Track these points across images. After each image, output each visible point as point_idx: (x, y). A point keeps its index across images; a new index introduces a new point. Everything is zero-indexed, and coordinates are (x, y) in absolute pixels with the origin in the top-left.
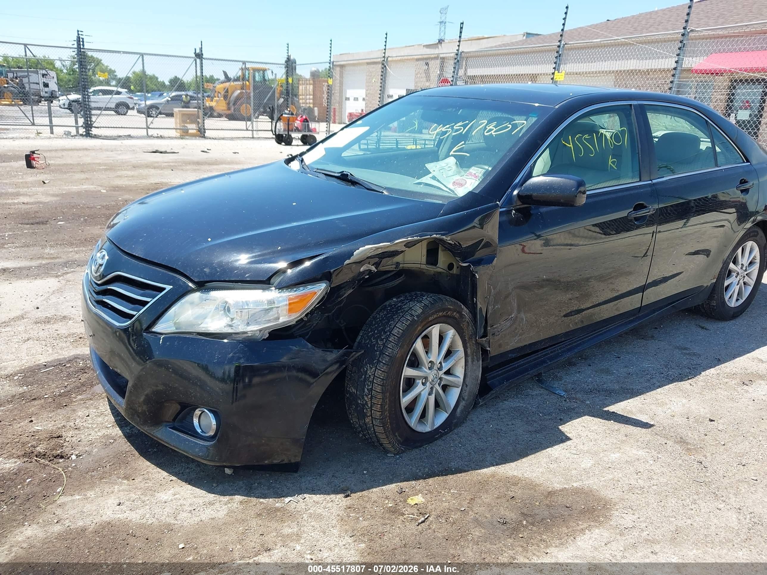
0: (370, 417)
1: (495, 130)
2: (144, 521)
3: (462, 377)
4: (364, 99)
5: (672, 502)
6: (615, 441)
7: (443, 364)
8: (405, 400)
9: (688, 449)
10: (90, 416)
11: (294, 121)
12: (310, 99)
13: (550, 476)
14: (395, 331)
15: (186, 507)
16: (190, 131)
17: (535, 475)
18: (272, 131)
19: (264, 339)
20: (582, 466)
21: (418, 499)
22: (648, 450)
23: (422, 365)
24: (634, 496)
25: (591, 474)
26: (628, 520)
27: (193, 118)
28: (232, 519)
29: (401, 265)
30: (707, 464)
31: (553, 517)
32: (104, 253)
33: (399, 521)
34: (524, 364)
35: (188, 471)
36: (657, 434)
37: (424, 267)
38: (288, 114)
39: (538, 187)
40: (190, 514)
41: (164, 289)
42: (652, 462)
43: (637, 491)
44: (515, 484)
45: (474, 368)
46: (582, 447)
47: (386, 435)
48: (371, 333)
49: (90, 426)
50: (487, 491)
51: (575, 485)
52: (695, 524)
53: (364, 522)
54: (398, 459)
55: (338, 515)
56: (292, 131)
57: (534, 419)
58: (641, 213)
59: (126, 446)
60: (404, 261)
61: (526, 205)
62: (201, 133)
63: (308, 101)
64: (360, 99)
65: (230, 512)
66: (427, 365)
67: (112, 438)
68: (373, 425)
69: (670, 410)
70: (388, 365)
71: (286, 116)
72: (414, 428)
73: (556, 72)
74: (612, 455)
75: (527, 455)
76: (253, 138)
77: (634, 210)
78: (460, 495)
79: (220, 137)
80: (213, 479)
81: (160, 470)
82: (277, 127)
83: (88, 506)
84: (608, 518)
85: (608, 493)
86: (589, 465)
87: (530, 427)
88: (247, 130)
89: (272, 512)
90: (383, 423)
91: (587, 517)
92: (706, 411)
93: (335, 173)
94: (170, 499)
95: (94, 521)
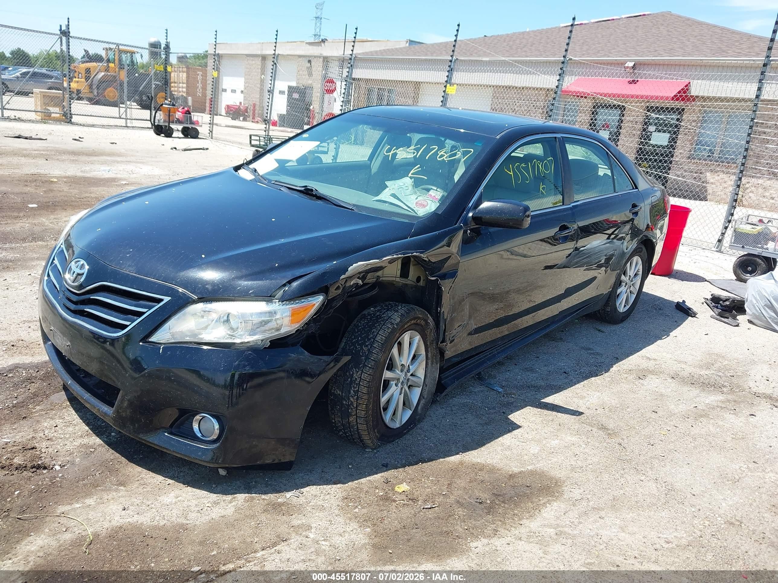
0: (355, 416)
1: (446, 156)
2: (156, 523)
3: (423, 378)
4: (242, 92)
5: (606, 477)
6: (552, 430)
7: (410, 367)
8: (384, 400)
9: (609, 434)
10: (59, 426)
11: (175, 113)
12: (183, 88)
13: (508, 462)
14: (378, 338)
15: (192, 508)
16: (53, 115)
17: (495, 462)
18: (150, 120)
19: (265, 348)
20: (532, 452)
21: (403, 487)
22: (579, 437)
23: (395, 368)
24: (576, 475)
25: (540, 458)
26: (576, 493)
27: (57, 102)
28: (241, 516)
29: (381, 279)
30: (625, 445)
31: (518, 495)
32: (82, 263)
33: (394, 507)
34: (470, 365)
35: (181, 474)
36: (583, 423)
37: (398, 280)
38: (169, 105)
39: (488, 211)
40: (199, 514)
41: (162, 300)
42: (584, 446)
43: (578, 470)
44: (481, 470)
45: (433, 370)
46: (527, 436)
47: (368, 432)
48: (354, 340)
49: (62, 436)
50: (460, 477)
51: (529, 468)
52: (627, 493)
53: (363, 510)
54: (376, 453)
55: (338, 505)
56: (173, 122)
57: (481, 413)
58: (565, 233)
59: (110, 454)
60: (383, 275)
61: (477, 226)
62: (67, 118)
63: (181, 89)
64: (238, 92)
65: (238, 510)
66: (400, 368)
67: (91, 447)
68: (357, 423)
69: (589, 402)
70: (373, 368)
71: (167, 106)
72: (388, 425)
73: (448, 85)
74: (553, 442)
75: (484, 444)
76: (127, 127)
77: (559, 231)
78: (438, 481)
79: (88, 123)
80: (209, 480)
81: (154, 475)
82: (157, 118)
83: (92, 513)
84: (562, 494)
85: (556, 473)
86: (536, 451)
87: (480, 420)
88: (120, 118)
89: (276, 507)
90: (366, 421)
91: (545, 494)
92: (616, 401)
93: (297, 186)
94: (174, 501)
95: (104, 527)
